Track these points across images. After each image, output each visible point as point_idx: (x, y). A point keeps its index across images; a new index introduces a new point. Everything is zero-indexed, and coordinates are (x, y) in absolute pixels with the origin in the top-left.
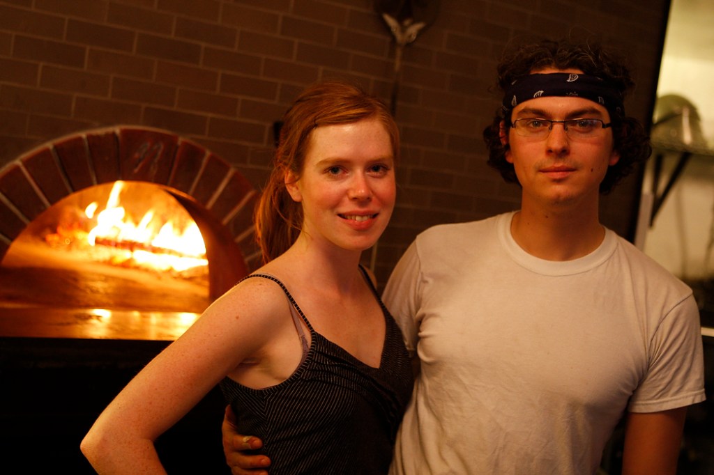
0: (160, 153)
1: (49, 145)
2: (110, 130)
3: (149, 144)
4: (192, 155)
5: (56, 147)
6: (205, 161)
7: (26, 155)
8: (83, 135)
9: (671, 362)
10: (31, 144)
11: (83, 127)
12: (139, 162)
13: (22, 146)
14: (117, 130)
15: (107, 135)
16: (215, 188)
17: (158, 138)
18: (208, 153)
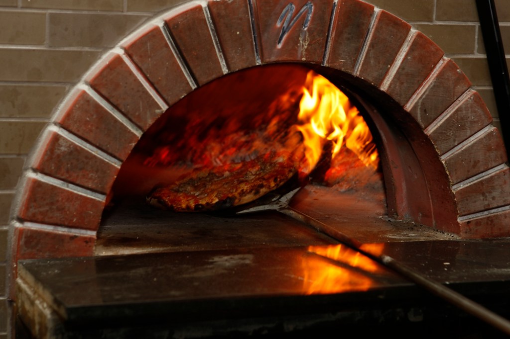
0: (310, 17)
1: (158, 22)
5: (167, 23)
6: (374, 22)
8: (202, 2)
10: (133, 23)
12: (284, 33)
16: (392, 61)
18: (377, 10)
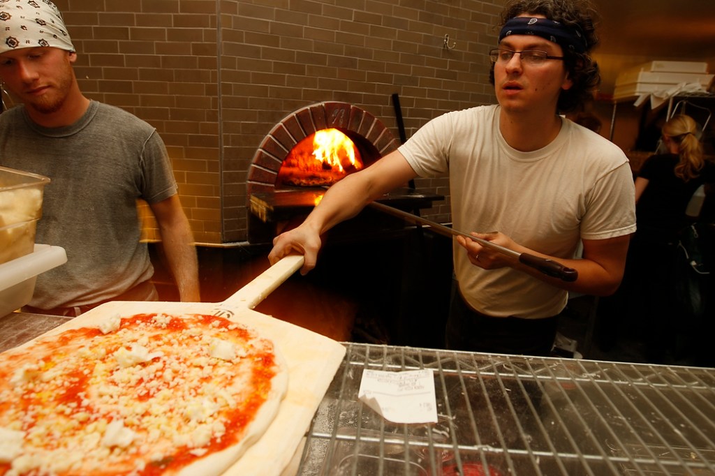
0: (343, 113)
1: (294, 114)
2: (320, 104)
3: (338, 110)
4: (358, 113)
5: (297, 114)
6: (364, 115)
7: (284, 120)
8: (308, 108)
9: (604, 209)
10: (285, 114)
11: (307, 104)
12: (335, 118)
13: (282, 116)
14: (323, 104)
15: (319, 106)
16: (369, 129)
17: (342, 106)
18: (365, 112)
